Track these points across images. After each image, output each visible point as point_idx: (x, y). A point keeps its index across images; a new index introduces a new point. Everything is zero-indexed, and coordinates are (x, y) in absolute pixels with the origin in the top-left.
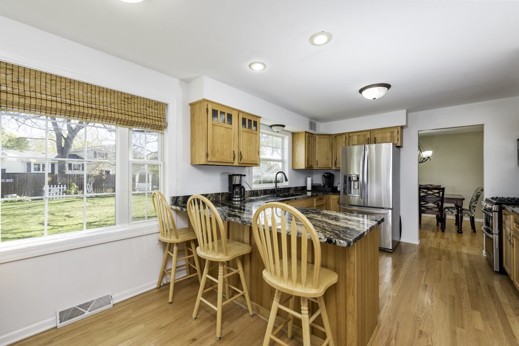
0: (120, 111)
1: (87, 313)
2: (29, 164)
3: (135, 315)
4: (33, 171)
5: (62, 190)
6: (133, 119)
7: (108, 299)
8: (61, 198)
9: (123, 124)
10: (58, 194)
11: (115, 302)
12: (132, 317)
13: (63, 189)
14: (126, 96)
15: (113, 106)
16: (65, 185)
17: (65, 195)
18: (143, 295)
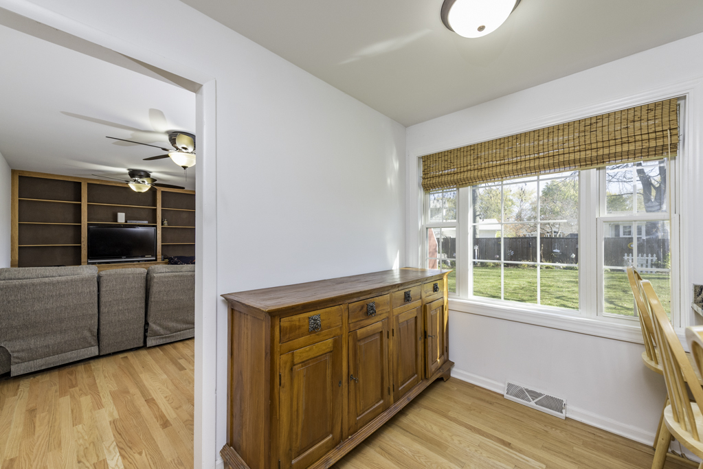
0: (577, 148)
1: (532, 404)
2: (617, 227)
3: (579, 450)
4: (622, 235)
5: (649, 262)
6: (600, 152)
7: (558, 405)
8: (649, 273)
9: (586, 165)
10: (644, 265)
11: (569, 415)
12: (575, 448)
13: (652, 260)
14: (588, 122)
15: (566, 145)
16: (655, 255)
17: (655, 269)
18: (619, 439)
